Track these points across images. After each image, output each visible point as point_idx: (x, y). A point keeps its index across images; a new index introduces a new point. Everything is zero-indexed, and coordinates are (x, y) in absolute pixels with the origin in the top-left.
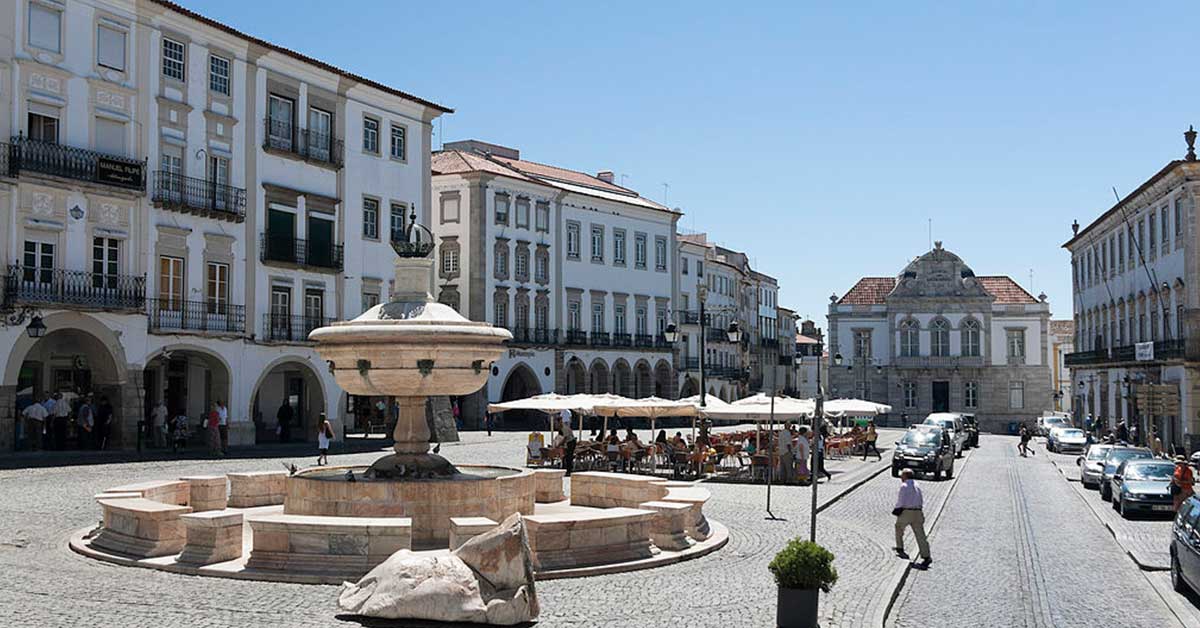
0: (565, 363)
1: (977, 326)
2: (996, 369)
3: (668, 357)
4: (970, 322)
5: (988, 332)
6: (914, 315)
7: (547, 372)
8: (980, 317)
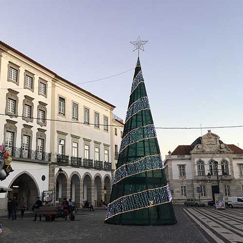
0: (55, 174)
1: (227, 162)
2: (236, 181)
3: (110, 173)
4: (224, 161)
5: (231, 165)
6: (202, 159)
7: (43, 178)
8: (228, 159)
